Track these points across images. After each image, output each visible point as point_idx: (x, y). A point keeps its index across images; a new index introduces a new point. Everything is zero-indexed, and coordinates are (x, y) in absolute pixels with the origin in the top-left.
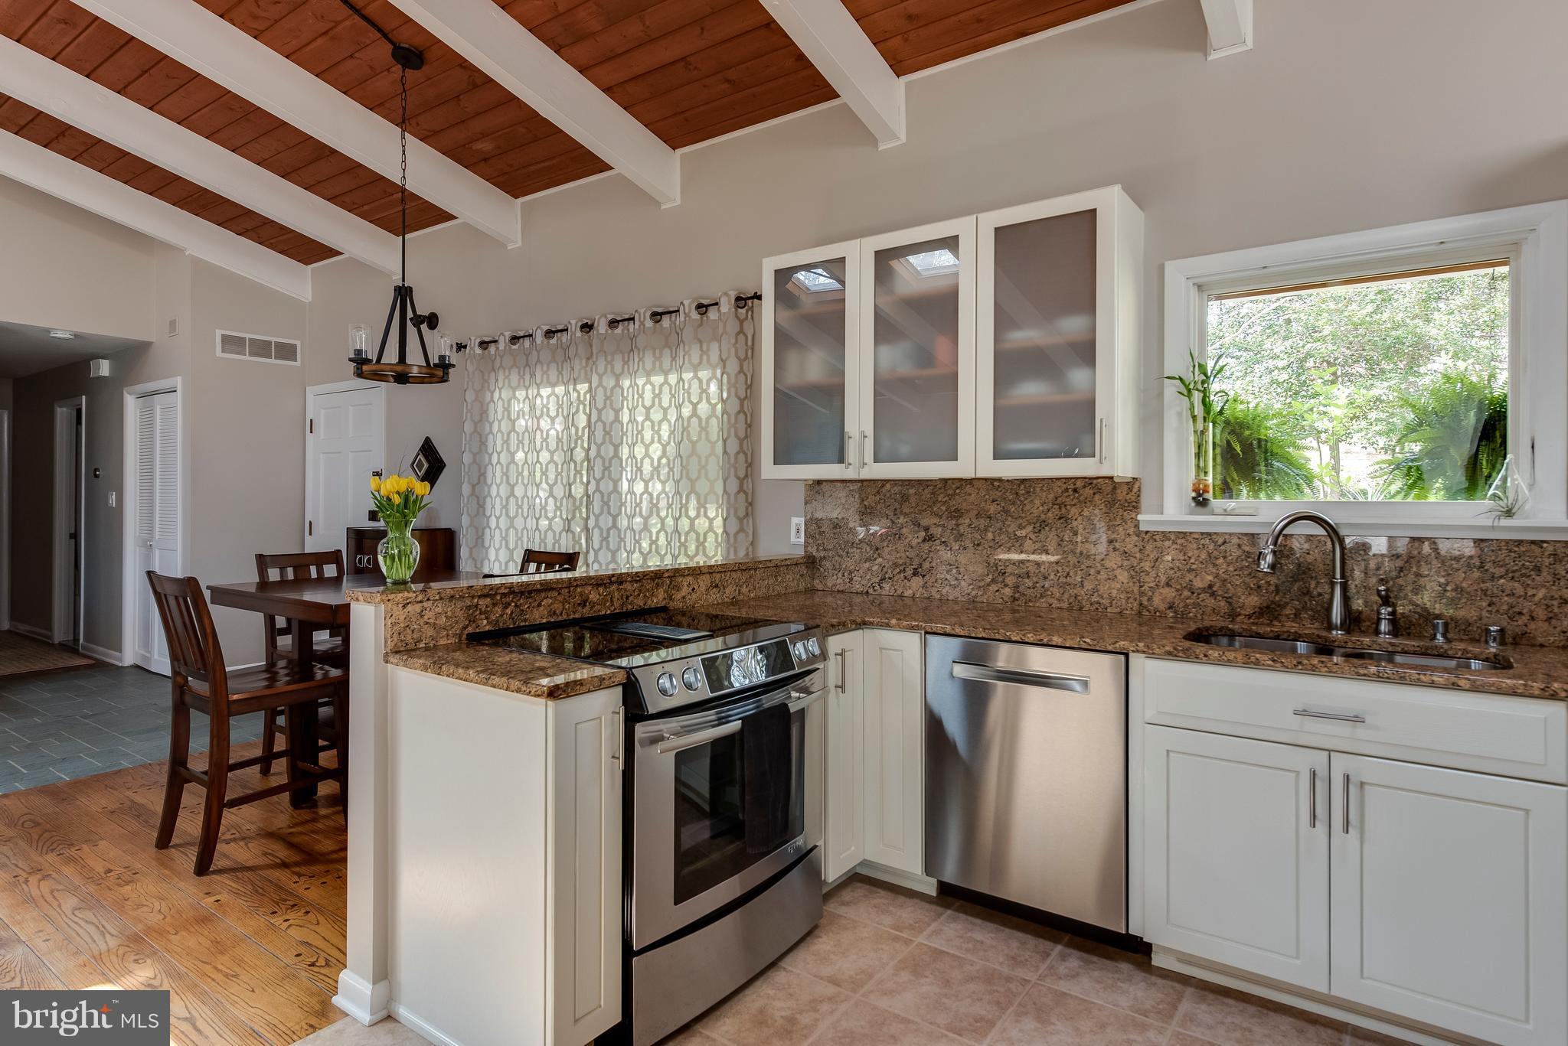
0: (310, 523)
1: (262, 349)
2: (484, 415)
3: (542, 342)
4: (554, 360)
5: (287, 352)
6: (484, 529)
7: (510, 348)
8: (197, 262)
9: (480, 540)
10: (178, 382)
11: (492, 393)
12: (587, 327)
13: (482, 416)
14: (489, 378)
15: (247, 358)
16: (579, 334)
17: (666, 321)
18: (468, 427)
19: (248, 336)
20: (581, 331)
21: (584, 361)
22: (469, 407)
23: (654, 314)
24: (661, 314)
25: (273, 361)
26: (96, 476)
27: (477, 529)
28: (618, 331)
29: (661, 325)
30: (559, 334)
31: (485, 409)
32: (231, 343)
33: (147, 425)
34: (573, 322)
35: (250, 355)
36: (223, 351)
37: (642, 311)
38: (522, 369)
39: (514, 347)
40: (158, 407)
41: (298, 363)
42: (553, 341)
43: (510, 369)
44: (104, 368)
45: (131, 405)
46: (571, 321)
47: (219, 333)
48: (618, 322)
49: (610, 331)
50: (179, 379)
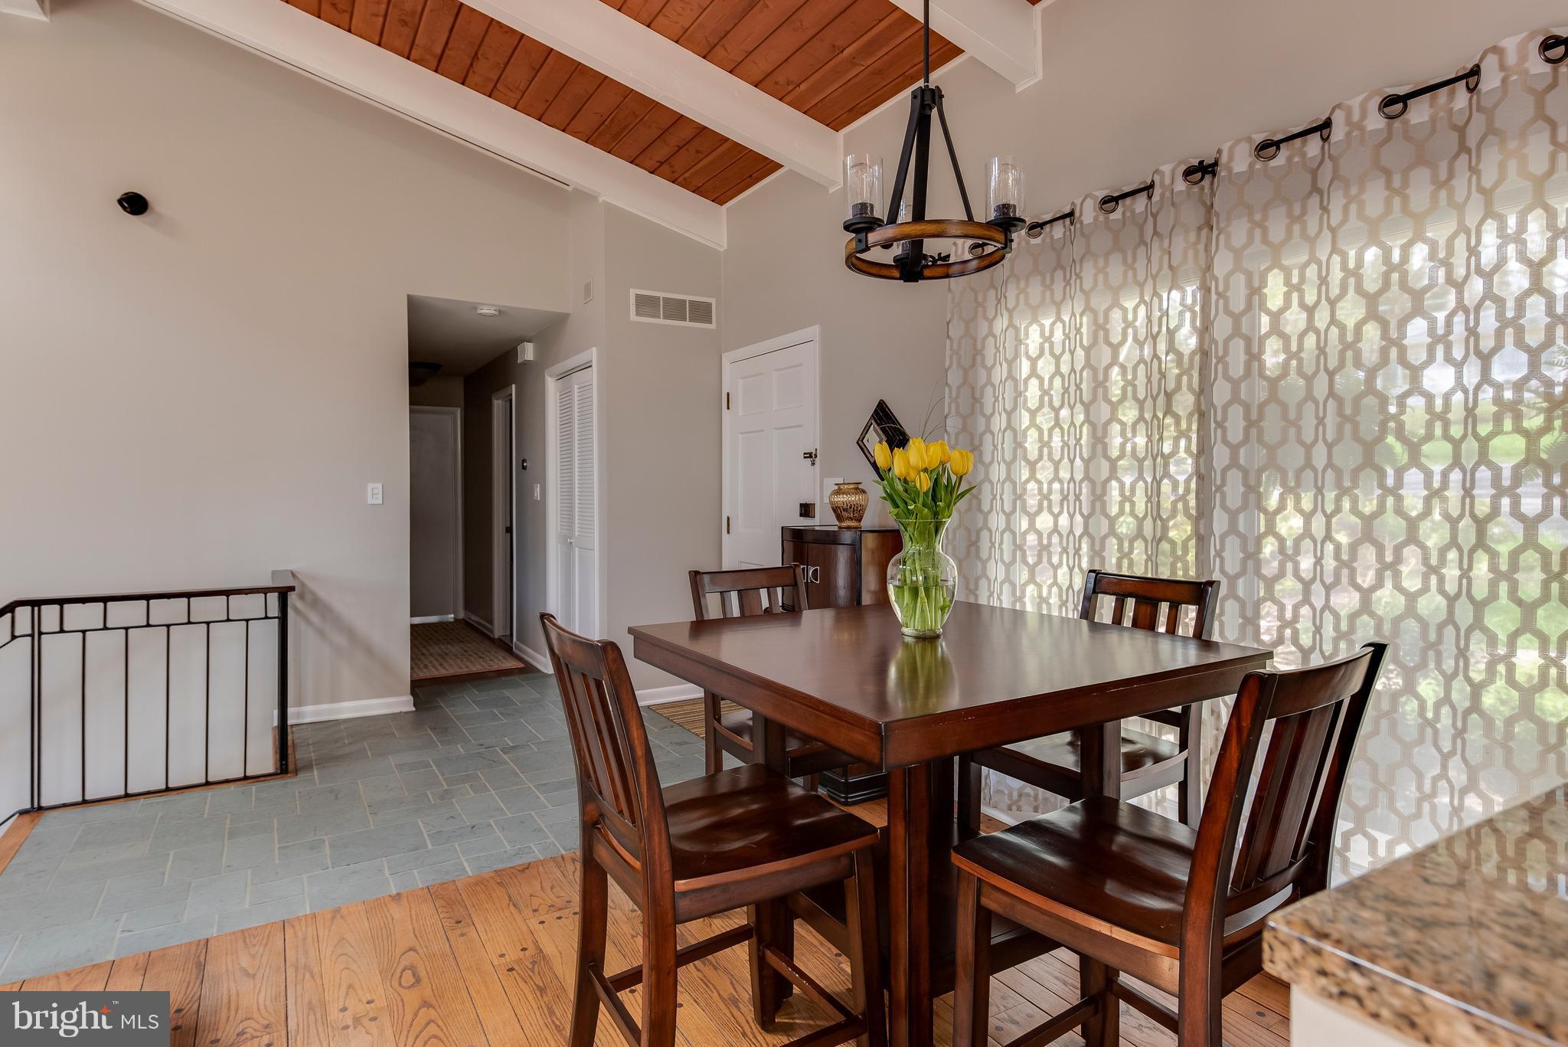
0: (728, 518)
1: (676, 309)
2: (979, 358)
3: (1096, 219)
4: (1117, 247)
5: (701, 312)
6: (978, 532)
7: (1028, 243)
8: (610, 209)
9: (973, 549)
10: (593, 354)
11: (991, 322)
12: (1203, 171)
13: (974, 358)
14: (985, 299)
15: (661, 321)
16: (1181, 185)
17: (1419, 112)
18: (954, 378)
19: (661, 295)
20: (1186, 180)
21: (1192, 236)
22: (955, 347)
23: (1390, 101)
24: (1404, 99)
25: (688, 324)
26: (524, 468)
27: (968, 531)
28: (1280, 160)
29: (1406, 122)
30: (1128, 201)
31: (979, 347)
32: (646, 304)
33: (566, 408)
34: (1167, 169)
35: (665, 317)
36: (638, 314)
37: (1355, 103)
38: (1048, 276)
39: (1033, 241)
40: (576, 387)
41: (713, 326)
42: (1116, 216)
43: (1107, 255)
44: (528, 352)
45: (552, 386)
46: (1162, 168)
47: (633, 292)
48: (1277, 144)
49: (1258, 166)
50: (594, 349)
